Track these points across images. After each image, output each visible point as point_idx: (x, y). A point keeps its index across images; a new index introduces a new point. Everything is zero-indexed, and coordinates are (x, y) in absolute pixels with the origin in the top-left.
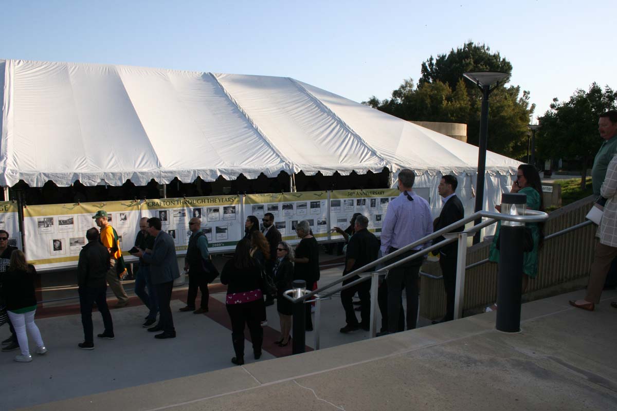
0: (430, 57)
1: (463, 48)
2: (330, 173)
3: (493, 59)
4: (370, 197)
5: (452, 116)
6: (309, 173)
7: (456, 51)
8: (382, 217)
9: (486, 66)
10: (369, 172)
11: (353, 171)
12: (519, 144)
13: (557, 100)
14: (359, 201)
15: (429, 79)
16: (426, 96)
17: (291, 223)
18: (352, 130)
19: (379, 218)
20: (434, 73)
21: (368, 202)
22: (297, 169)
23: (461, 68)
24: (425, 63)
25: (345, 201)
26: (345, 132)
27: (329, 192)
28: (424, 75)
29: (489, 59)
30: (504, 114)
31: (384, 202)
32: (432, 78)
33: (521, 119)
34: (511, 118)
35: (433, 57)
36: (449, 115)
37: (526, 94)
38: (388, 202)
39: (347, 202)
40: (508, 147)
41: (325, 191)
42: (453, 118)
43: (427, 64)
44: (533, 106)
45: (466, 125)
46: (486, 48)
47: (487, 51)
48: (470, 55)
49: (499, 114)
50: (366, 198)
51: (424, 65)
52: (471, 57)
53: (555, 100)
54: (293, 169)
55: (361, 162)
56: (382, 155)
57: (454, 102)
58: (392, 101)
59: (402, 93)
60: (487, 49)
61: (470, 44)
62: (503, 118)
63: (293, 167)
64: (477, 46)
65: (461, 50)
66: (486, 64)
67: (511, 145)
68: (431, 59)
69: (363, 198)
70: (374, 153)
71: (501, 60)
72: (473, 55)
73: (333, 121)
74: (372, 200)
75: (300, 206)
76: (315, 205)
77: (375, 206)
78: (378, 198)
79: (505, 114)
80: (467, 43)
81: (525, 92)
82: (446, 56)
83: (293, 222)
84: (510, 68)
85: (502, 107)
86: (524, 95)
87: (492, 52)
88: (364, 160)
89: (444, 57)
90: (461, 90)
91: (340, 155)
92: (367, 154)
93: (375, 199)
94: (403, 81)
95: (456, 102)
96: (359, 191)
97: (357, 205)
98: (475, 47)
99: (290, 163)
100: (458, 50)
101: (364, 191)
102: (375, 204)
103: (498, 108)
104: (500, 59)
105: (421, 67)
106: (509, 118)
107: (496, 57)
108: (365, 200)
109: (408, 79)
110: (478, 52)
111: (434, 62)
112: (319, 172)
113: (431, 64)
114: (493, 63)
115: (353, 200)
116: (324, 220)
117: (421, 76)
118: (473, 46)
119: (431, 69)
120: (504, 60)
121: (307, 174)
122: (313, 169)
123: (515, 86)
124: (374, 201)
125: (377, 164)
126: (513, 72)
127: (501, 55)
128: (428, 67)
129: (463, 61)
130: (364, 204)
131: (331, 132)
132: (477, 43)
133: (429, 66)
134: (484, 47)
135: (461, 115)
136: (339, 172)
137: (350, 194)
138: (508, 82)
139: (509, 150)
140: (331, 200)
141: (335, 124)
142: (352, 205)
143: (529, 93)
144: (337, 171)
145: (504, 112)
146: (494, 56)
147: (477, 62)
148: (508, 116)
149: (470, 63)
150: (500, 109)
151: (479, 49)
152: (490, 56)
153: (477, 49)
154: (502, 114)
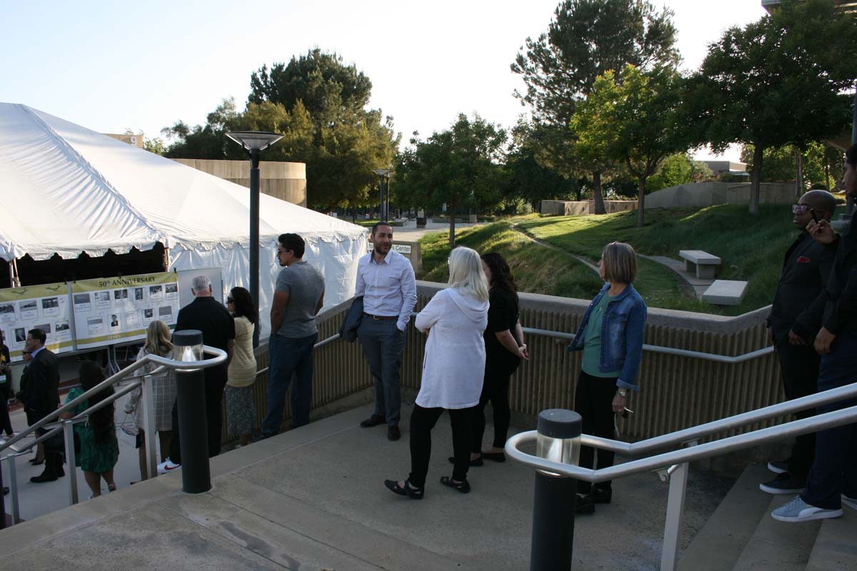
0: (263, 66)
1: (306, 56)
2: (74, 255)
3: (346, 73)
4: (133, 286)
5: (287, 151)
6: (41, 256)
7: (298, 59)
8: (153, 312)
9: (338, 83)
10: (134, 250)
11: (110, 250)
12: (375, 188)
13: (418, 134)
14: (117, 294)
15: (262, 96)
16: (252, 121)
17: (14, 332)
18: (114, 189)
19: (149, 314)
20: (269, 88)
21: (131, 293)
22: (19, 252)
23: (305, 83)
24: (256, 74)
25: (96, 294)
26: (102, 191)
27: (70, 284)
28: (255, 90)
29: (341, 73)
30: (356, 149)
31: (155, 292)
32: (267, 94)
33: (378, 155)
34: (365, 155)
35: (266, 66)
36: (283, 150)
37: (391, 121)
38: (161, 290)
39: (99, 296)
40: (363, 193)
41: (63, 283)
42: (289, 154)
43: (259, 76)
44: (400, 136)
45: (304, 165)
46: (337, 57)
47: (339, 62)
48: (317, 66)
49: (349, 149)
50: (127, 288)
51: (254, 77)
52: (318, 69)
54: (12, 252)
55: (122, 236)
56: (155, 225)
57: (290, 133)
58: (208, 127)
59: (220, 117)
60: (339, 59)
61: (316, 51)
62: (354, 154)
63: (12, 249)
64: (326, 54)
65: (304, 58)
66: (338, 79)
67: (366, 189)
68: (265, 68)
69: (123, 289)
70: (143, 222)
71: (358, 74)
72: (321, 66)
73: (86, 174)
74: (136, 289)
75: (26, 307)
76: (49, 304)
77: (142, 298)
78: (146, 286)
79: (358, 150)
80: (313, 49)
81: (388, 117)
82: (283, 66)
83: (16, 330)
84: (369, 86)
85: (354, 138)
86: (387, 121)
87: (345, 63)
88: (127, 233)
89: (280, 67)
90: (299, 116)
91: (92, 227)
92: (133, 223)
93: (141, 289)
94: (222, 100)
95: (292, 131)
96: (116, 279)
97: (116, 298)
98: (323, 56)
99: (8, 244)
100: (301, 57)
101: (124, 278)
102: (142, 294)
103: (349, 140)
104: (356, 74)
105: (250, 80)
106: (362, 155)
107: (351, 70)
108: (125, 291)
109: (228, 99)
110: (328, 63)
111: (268, 72)
112: (56, 254)
113: (264, 76)
114: (347, 78)
115: (108, 292)
116: (65, 323)
117: (250, 91)
118: (321, 53)
119: (265, 82)
120: (361, 74)
121: (36, 258)
122: (47, 251)
123: (376, 109)
124: (139, 291)
125: (145, 239)
126: (372, 91)
127: (357, 68)
128: (260, 80)
129: (308, 73)
130: (126, 297)
131: (82, 190)
132: (323, 52)
133: (262, 78)
134: (335, 56)
135: (300, 150)
136: (87, 252)
137: (103, 285)
138: (367, 104)
139: (363, 196)
140: (73, 294)
141: (89, 179)
142: (108, 298)
143: (392, 119)
144: (84, 252)
145: (356, 146)
146: (348, 68)
147: (326, 76)
148: (361, 152)
149: (317, 77)
150: (351, 141)
151: (328, 58)
152: (343, 68)
153: (325, 58)
154: (353, 150)
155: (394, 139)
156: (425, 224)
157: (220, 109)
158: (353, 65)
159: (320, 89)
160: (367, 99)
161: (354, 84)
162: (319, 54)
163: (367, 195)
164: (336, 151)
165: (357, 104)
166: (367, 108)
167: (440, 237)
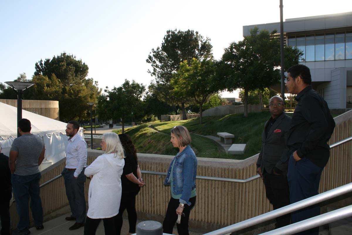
0: (41, 60)
1: (60, 56)
3: (78, 63)
7: (56, 57)
13: (108, 88)
15: (40, 72)
20: (44, 69)
23: (59, 67)
24: (37, 63)
28: (37, 70)
29: (75, 63)
32: (43, 72)
33: (91, 97)
34: (85, 97)
35: (42, 60)
36: (49, 95)
37: (96, 83)
40: (84, 114)
42: (51, 97)
43: (39, 64)
44: (101, 90)
45: (58, 102)
46: (74, 57)
47: (74, 59)
48: (64, 60)
49: (78, 95)
51: (36, 65)
52: (65, 61)
53: (107, 87)
57: (51, 88)
60: (75, 57)
61: (64, 54)
62: (80, 97)
64: (68, 55)
65: (59, 56)
66: (74, 66)
67: (85, 112)
68: (41, 61)
71: (83, 64)
72: (66, 60)
79: (81, 95)
80: (63, 53)
81: (96, 82)
82: (50, 60)
84: (87, 68)
86: (95, 83)
87: (77, 59)
89: (48, 60)
90: (54, 81)
98: (67, 56)
100: (58, 56)
104: (82, 63)
105: (35, 66)
107: (80, 62)
109: (22, 74)
110: (69, 59)
111: (43, 63)
113: (41, 64)
114: (78, 65)
117: (35, 70)
118: (66, 55)
119: (42, 67)
120: (84, 64)
123: (90, 78)
126: (89, 71)
127: (82, 61)
128: (39, 66)
129: (60, 63)
132: (68, 54)
133: (40, 65)
134: (72, 56)
135: (56, 95)
138: (87, 76)
143: (97, 82)
145: (81, 93)
146: (78, 61)
147: (68, 64)
148: (83, 96)
149: (64, 65)
150: (79, 91)
151: (69, 57)
152: (76, 61)
153: (68, 57)
154: (79, 95)
155: (99, 91)
156: (113, 126)
157: (19, 79)
158: (80, 60)
159: (65, 69)
160: (87, 74)
161: (81, 68)
162: (65, 55)
163: (86, 115)
164: (72, 96)
165: (82, 76)
166: (87, 78)
167: (119, 132)
